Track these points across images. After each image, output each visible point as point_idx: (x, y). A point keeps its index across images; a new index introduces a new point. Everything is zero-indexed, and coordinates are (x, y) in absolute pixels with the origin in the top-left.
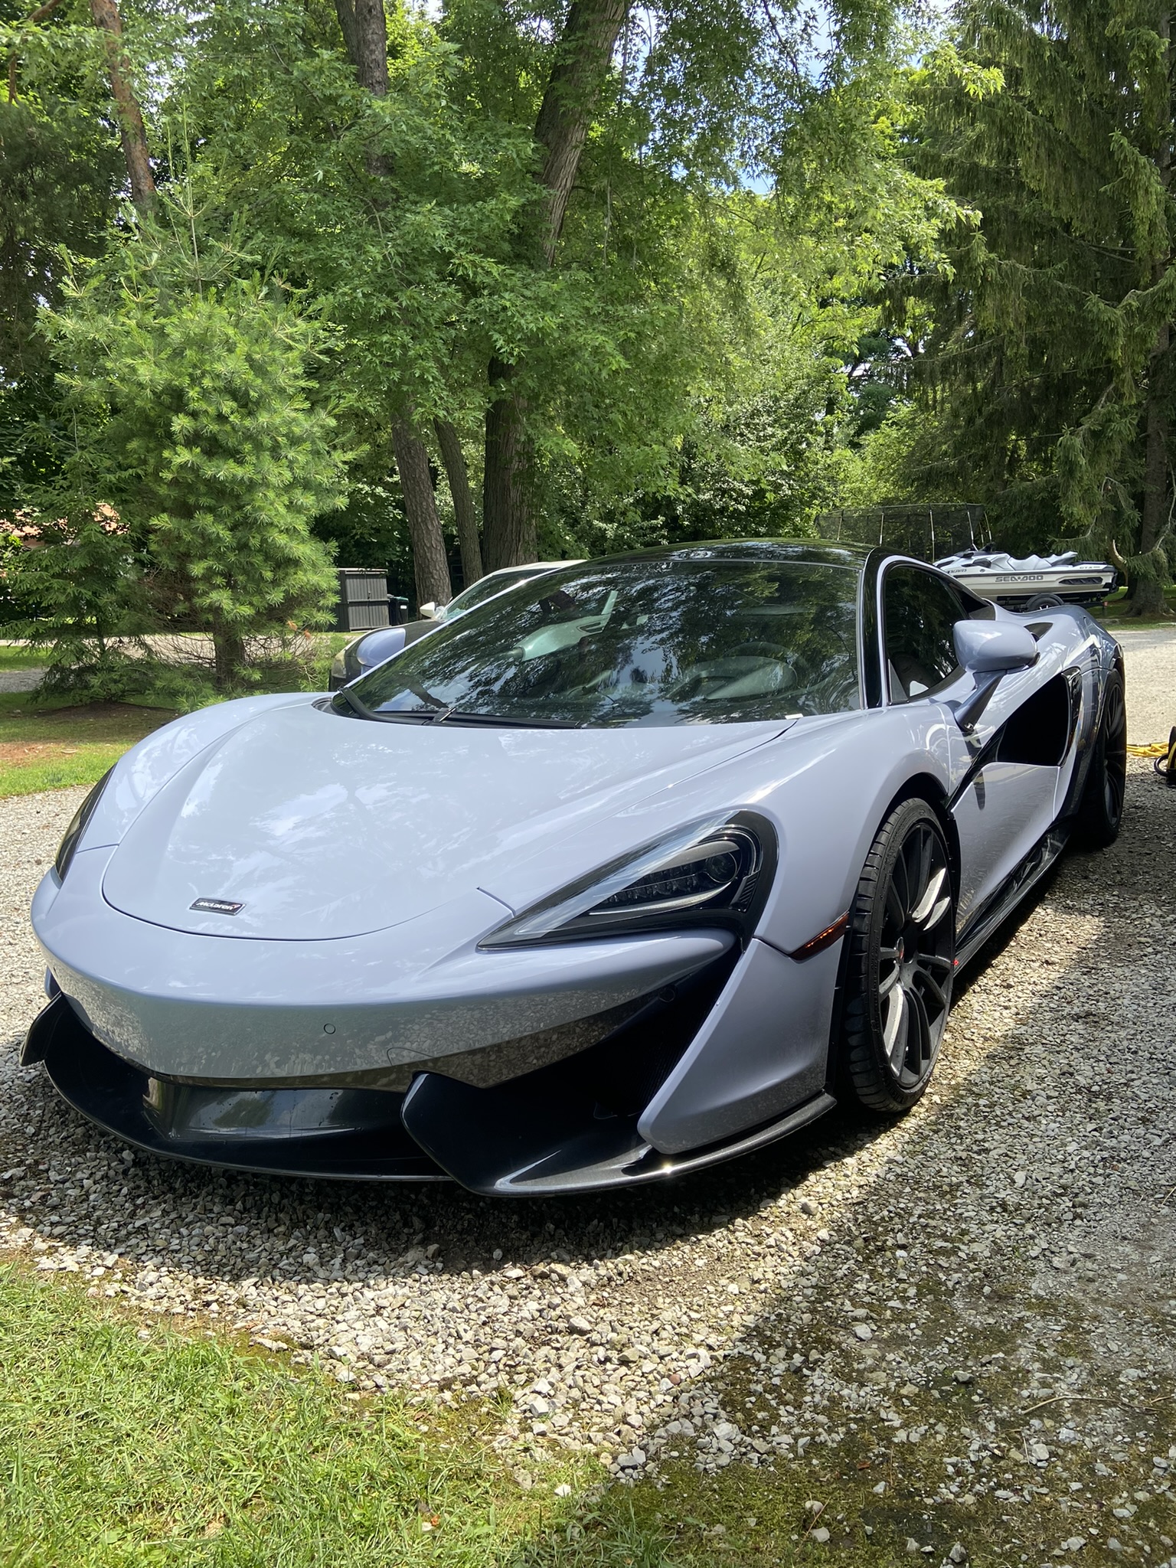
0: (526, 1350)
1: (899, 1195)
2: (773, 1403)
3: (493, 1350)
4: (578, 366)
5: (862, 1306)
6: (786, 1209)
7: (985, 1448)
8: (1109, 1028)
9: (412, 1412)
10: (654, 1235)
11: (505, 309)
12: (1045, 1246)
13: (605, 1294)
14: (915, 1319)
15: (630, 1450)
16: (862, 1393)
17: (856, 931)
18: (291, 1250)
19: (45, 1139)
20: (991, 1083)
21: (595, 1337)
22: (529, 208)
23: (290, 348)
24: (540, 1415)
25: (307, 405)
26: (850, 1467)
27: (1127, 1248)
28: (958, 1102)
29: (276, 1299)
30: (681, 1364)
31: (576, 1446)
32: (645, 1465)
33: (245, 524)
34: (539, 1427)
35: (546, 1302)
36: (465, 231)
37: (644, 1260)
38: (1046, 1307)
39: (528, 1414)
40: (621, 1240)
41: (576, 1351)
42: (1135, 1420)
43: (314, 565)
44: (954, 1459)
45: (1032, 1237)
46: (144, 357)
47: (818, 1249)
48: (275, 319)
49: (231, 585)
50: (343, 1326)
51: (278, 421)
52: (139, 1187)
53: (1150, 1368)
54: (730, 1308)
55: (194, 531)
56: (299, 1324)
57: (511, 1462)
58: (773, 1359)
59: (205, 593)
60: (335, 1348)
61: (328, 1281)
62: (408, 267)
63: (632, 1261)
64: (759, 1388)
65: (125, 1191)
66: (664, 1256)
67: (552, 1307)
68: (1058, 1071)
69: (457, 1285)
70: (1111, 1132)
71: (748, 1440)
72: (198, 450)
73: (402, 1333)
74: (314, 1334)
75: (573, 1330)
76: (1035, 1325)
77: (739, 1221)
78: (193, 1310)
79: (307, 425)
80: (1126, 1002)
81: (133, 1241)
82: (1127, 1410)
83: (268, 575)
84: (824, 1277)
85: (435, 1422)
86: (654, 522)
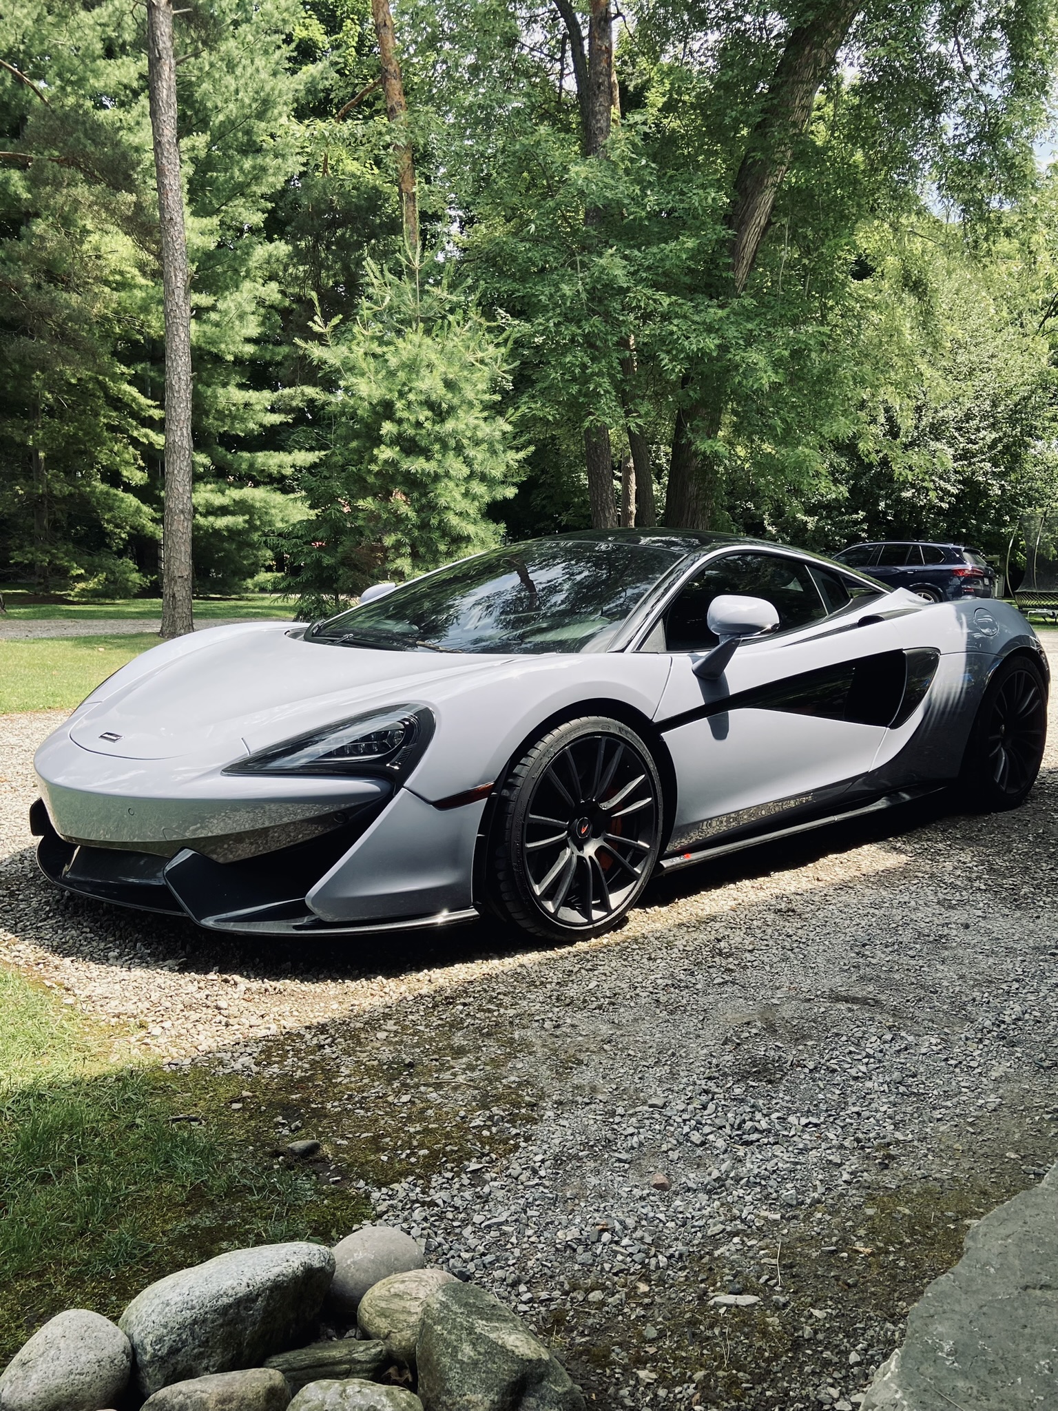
11: (672, 333)
25: (488, 414)
33: (428, 508)
43: (482, 542)
46: (367, 377)
49: (413, 554)
51: (462, 426)
59: (394, 561)
72: (399, 449)
79: (488, 430)
83: (442, 548)
86: (855, 516)
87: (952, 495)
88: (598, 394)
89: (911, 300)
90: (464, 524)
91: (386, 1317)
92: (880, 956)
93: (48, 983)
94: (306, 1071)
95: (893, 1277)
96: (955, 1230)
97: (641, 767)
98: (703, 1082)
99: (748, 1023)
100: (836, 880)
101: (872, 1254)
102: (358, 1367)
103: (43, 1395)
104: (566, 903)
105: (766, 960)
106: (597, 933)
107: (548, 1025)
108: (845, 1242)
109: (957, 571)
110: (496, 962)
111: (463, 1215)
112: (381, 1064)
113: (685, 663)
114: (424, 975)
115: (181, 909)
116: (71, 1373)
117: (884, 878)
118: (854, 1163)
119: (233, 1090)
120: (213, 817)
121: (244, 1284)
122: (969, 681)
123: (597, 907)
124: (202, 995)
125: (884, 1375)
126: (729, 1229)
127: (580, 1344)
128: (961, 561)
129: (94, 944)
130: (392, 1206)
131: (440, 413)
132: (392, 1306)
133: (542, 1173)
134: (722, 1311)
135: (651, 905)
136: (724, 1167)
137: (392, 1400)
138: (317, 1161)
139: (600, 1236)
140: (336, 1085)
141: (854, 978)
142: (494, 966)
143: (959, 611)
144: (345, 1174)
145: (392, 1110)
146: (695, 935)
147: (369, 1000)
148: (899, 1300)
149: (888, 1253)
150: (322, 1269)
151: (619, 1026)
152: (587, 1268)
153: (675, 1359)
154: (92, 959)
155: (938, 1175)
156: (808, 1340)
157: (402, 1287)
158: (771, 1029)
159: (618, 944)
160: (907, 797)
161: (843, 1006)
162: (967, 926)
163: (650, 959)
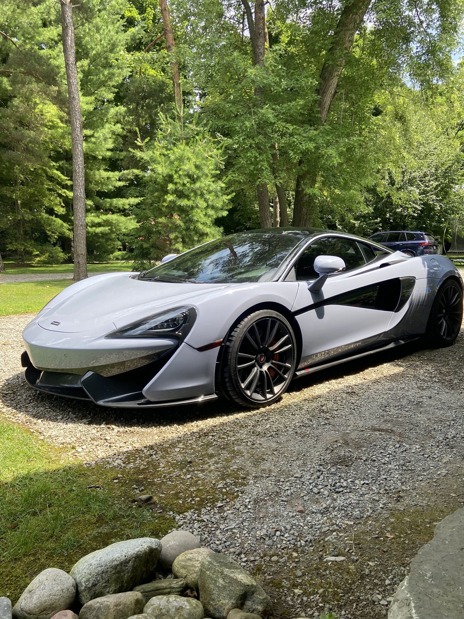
11: (294, 142)
25: (214, 179)
33: (189, 221)
46: (161, 164)
48: (205, 150)
49: (183, 241)
51: (203, 185)
72: (176, 196)
79: (214, 186)
83: (196, 238)
86: (376, 220)
87: (419, 210)
88: (263, 170)
89: (399, 125)
90: (205, 228)
91: (185, 569)
92: (393, 411)
93: (32, 431)
94: (145, 466)
95: (403, 548)
96: (429, 527)
97: (287, 332)
98: (318, 467)
99: (336, 441)
100: (373, 379)
101: (393, 538)
102: (174, 590)
103: (39, 605)
104: (255, 391)
105: (343, 414)
106: (269, 404)
107: (249, 444)
108: (382, 533)
109: (421, 243)
110: (225, 417)
111: (215, 525)
112: (178, 462)
113: (304, 286)
114: (194, 423)
115: (89, 398)
116: (50, 595)
117: (393, 378)
118: (384, 500)
119: (114, 475)
120: (101, 357)
121: (124, 556)
122: (429, 291)
123: (269, 393)
124: (99, 434)
125: (402, 587)
126: (331, 529)
127: (268, 579)
128: (423, 239)
129: (51, 413)
130: (185, 522)
131: (193, 179)
132: (187, 564)
133: (249, 507)
134: (330, 563)
135: (292, 391)
136: (328, 503)
137: (189, 603)
138: (151, 504)
139: (275, 533)
140: (158, 471)
141: (382, 421)
142: (225, 419)
143: (424, 260)
144: (164, 509)
145: (183, 481)
146: (312, 404)
147: (171, 435)
148: (406, 557)
149: (400, 537)
150: (156, 549)
151: (280, 444)
152: (270, 547)
153: (310, 584)
154: (51, 420)
155: (421, 504)
156: (367, 575)
157: (191, 556)
158: (346, 443)
159: (278, 409)
160: (402, 342)
161: (377, 433)
162: (430, 398)
163: (292, 415)
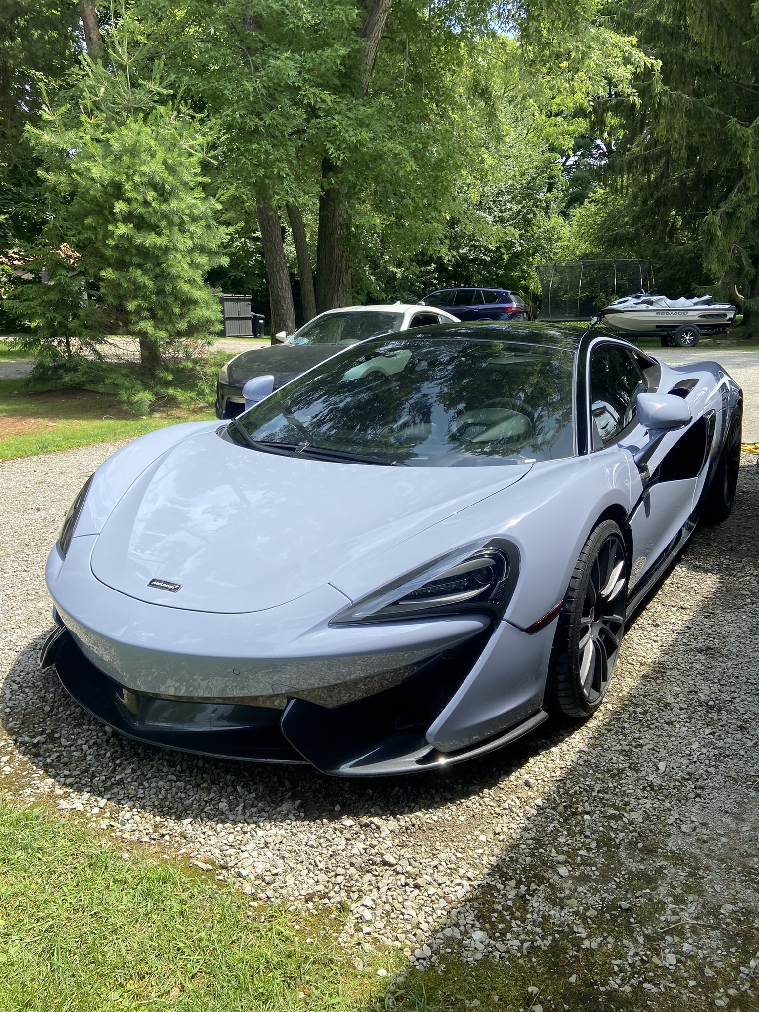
0: (357, 876)
1: (585, 775)
2: (508, 918)
3: (336, 875)
4: (384, 167)
5: (563, 854)
6: (515, 783)
7: (637, 954)
8: (721, 659)
9: (289, 916)
10: (433, 798)
11: (334, 127)
12: (677, 816)
13: (404, 839)
14: (595, 864)
15: (422, 946)
16: (563, 914)
17: (567, 611)
18: (211, 799)
19: (56, 715)
20: (645, 696)
21: (399, 869)
22: (353, 55)
23: (191, 155)
24: (367, 921)
25: (203, 195)
26: (556, 964)
27: (728, 820)
28: (623, 709)
29: (204, 833)
30: (452, 889)
31: (389, 942)
32: (431, 957)
33: (162, 276)
34: (366, 929)
35: (368, 843)
36: (309, 71)
37: (428, 816)
38: (677, 858)
39: (360, 920)
40: (413, 801)
41: (387, 878)
42: (730, 939)
43: (207, 304)
44: (618, 962)
45: (669, 810)
46: (96, 161)
47: (534, 812)
48: (181, 135)
49: (153, 316)
50: (245, 855)
51: (183, 205)
52: (116, 752)
53: (740, 904)
54: (481, 851)
55: (129, 281)
56: (218, 851)
57: (350, 952)
58: (508, 888)
59: (137, 322)
60: (241, 870)
61: (235, 823)
62: (271, 96)
63: (421, 816)
64: (500, 907)
65: (108, 754)
66: (439, 812)
67: (373, 847)
68: (687, 690)
69: (314, 829)
70: (720, 736)
71: (492, 942)
72: (132, 226)
73: (282, 861)
74: (228, 859)
75: (385, 863)
76: (669, 872)
77: (486, 791)
78: (154, 839)
79: (203, 208)
80: (732, 640)
81: (116, 790)
82: (725, 933)
83: (177, 311)
84: (539, 832)
85: (304, 923)
86: (429, 268)
87: (492, 251)
89: (480, 104)
109: (507, 309)
128: (510, 302)
